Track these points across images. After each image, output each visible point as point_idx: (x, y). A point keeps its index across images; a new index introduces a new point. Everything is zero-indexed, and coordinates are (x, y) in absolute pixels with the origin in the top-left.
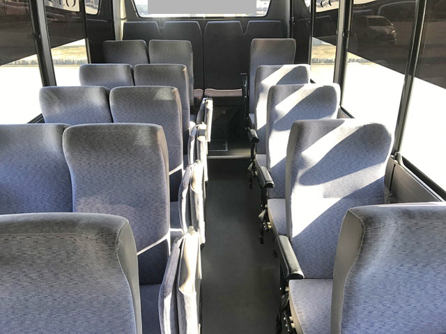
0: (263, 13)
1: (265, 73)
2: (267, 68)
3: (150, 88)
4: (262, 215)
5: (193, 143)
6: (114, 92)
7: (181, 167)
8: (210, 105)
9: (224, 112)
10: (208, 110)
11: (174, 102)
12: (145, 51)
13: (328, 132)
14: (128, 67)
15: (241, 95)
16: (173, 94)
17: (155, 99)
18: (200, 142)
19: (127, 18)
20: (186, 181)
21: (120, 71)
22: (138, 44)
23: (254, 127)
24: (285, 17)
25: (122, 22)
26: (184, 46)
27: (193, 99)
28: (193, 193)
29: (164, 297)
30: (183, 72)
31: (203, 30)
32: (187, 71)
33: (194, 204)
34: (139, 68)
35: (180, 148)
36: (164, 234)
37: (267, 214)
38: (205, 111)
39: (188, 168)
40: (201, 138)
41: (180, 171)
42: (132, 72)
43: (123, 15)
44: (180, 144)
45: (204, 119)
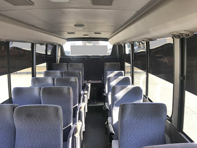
0: (110, 54)
1: (108, 74)
2: (109, 72)
3: (68, 78)
4: (106, 123)
5: (82, 97)
6: (56, 79)
7: (77, 105)
8: (89, 85)
9: (95, 89)
10: (89, 87)
11: (76, 82)
12: (67, 67)
13: (123, 89)
14: (61, 72)
15: (101, 82)
16: (76, 79)
17: (70, 81)
18: (85, 97)
19: (61, 56)
20: (79, 108)
21: (58, 73)
22: (65, 64)
23: (105, 93)
24: (117, 55)
25: (59, 57)
26: (81, 65)
27: (83, 83)
28: (81, 112)
29: (69, 138)
30: (80, 73)
31: (88, 60)
32: (81, 73)
33: (81, 116)
34: (65, 72)
35: (77, 98)
36: (70, 123)
37: (107, 123)
38: (88, 87)
39: (80, 104)
40: (85, 96)
41: (77, 106)
42: (62, 73)
43: (59, 55)
44: (77, 97)
45: (87, 90)
